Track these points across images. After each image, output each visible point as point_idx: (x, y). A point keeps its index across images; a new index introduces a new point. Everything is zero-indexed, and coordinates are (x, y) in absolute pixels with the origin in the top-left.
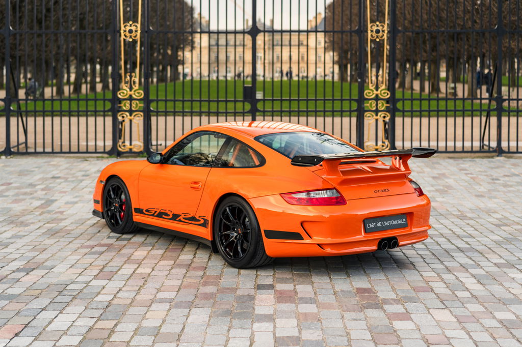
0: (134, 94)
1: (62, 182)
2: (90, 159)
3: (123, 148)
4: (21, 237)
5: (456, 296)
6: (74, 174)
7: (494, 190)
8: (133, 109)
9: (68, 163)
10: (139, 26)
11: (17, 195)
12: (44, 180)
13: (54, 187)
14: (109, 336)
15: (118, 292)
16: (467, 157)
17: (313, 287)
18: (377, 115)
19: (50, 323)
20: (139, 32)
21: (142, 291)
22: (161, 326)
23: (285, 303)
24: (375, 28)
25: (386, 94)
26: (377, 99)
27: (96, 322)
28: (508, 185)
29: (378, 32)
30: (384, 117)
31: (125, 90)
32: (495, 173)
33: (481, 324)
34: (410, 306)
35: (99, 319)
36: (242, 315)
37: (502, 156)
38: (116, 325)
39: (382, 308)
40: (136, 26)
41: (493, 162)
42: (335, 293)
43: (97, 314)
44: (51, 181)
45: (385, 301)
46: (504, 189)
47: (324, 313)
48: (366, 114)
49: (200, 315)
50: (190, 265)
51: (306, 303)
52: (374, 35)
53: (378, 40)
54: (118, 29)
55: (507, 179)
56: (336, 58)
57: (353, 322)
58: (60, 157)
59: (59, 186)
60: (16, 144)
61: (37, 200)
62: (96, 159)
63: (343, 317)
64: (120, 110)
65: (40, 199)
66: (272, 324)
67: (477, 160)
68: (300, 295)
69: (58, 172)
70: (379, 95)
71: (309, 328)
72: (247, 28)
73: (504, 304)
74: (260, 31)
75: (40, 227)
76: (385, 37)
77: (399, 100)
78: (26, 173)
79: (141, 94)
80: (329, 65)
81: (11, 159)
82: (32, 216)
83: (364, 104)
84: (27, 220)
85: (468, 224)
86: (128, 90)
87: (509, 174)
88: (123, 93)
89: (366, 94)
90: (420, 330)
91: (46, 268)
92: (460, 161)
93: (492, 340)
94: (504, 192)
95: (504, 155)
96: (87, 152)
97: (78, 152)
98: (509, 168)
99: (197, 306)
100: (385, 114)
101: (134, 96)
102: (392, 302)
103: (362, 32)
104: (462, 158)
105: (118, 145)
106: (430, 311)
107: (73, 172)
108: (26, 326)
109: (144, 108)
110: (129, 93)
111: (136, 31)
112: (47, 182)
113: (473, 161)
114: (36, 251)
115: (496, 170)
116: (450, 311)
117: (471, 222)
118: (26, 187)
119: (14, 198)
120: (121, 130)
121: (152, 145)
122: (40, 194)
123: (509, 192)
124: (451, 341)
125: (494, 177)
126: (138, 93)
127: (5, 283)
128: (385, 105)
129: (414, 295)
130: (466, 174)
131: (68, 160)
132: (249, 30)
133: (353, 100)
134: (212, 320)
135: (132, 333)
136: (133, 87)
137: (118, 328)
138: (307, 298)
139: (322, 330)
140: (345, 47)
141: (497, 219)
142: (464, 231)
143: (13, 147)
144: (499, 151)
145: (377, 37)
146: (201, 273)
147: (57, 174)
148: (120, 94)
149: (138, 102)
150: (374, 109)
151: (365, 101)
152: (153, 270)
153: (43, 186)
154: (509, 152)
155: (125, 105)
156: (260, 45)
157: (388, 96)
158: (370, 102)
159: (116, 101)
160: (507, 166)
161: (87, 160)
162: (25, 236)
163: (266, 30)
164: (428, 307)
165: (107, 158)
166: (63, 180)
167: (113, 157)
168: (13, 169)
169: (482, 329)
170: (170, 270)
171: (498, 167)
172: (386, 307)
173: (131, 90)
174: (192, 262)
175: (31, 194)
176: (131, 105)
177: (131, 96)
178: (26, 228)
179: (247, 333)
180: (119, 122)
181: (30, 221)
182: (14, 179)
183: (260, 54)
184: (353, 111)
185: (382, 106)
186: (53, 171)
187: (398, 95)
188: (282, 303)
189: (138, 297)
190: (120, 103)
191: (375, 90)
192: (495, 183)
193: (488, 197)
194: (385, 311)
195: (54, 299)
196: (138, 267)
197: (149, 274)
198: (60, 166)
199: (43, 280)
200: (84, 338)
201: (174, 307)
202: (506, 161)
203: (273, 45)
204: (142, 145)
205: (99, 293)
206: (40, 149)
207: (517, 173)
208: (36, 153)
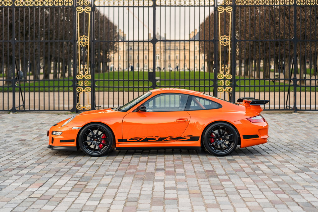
0: (86, 77)
1: (47, 126)
2: (61, 114)
3: (79, 108)
4: (31, 151)
5: (255, 173)
6: (53, 121)
7: (288, 129)
8: (85, 85)
9: (48, 116)
10: (88, 38)
11: (23, 132)
12: (36, 125)
13: (43, 128)
14: (85, 187)
15: (86, 172)
16: (277, 113)
17: (184, 170)
18: (225, 89)
19: (55, 183)
20: (89, 41)
21: (98, 171)
22: (109, 183)
23: (170, 175)
24: (223, 39)
25: (230, 77)
26: (225, 79)
27: (78, 182)
28: (297, 127)
29: (225, 41)
30: (229, 90)
31: (81, 74)
32: (291, 121)
33: (265, 183)
34: (231, 176)
35: (79, 181)
36: (148, 180)
37: (297, 112)
38: (87, 183)
39: (217, 177)
40: (87, 38)
41: (291, 115)
42: (195, 172)
43: (78, 179)
44: (41, 125)
45: (220, 175)
46: (295, 129)
47: (188, 179)
48: (218, 88)
49: (127, 180)
50: (121, 161)
51: (180, 175)
52: (223, 43)
53: (225, 45)
54: (77, 39)
55: (297, 124)
56: (206, 58)
57: (202, 182)
58: (44, 113)
59: (45, 128)
60: (18, 106)
61: (35, 134)
62: (64, 114)
63: (198, 180)
64: (77, 86)
65: (36, 134)
66: (163, 183)
67: (282, 114)
68: (177, 172)
69: (44, 120)
70: (226, 77)
71: (181, 184)
72: (150, 39)
73: (278, 176)
74: (158, 41)
75: (39, 147)
76: (229, 44)
77: (237, 80)
78: (26, 121)
79: (90, 77)
80: (202, 62)
81: (16, 114)
82: (33, 142)
83: (217, 82)
84: (31, 144)
85: (270, 145)
86: (82, 74)
87: (299, 121)
88: (80, 76)
89: (219, 76)
90: (234, 185)
91: (47, 163)
92: (273, 115)
93: (268, 188)
94: (294, 130)
95: (299, 111)
96: (59, 110)
97: (54, 110)
98: (300, 118)
99: (126, 177)
100: (230, 88)
101: (85, 78)
102: (223, 175)
103: (216, 41)
104: (273, 113)
105: (77, 106)
106: (241, 178)
107: (52, 120)
108: (44, 184)
109: (91, 84)
110: (83, 76)
111: (87, 41)
112: (38, 126)
113: (280, 115)
114: (41, 156)
115: (292, 119)
116: (251, 178)
117: (272, 144)
118: (27, 128)
119: (22, 133)
120: (78, 98)
121: (95, 106)
122: (36, 131)
123: (297, 130)
124: (248, 188)
125: (290, 123)
126: (88, 76)
127: (28, 168)
128: (230, 83)
129: (235, 173)
130: (274, 121)
131: (48, 114)
132: (151, 40)
133: (211, 80)
134: (134, 181)
135: (96, 186)
136: (85, 72)
137: (89, 184)
138: (181, 173)
139: (187, 185)
140: (211, 50)
141: (286, 143)
142: (267, 148)
143: (17, 108)
144: (295, 110)
145: (225, 44)
146: (128, 165)
147: (43, 121)
148: (78, 77)
149: (88, 81)
150: (223, 85)
151: (218, 81)
152: (103, 163)
153: (37, 128)
154: (301, 110)
155: (80, 83)
156: (158, 50)
157: (231, 78)
158: (221, 81)
159: (75, 81)
160: (299, 118)
161: (59, 115)
162: (32, 150)
163: (161, 40)
164: (240, 177)
165: (71, 113)
166: (47, 125)
167: (73, 113)
168: (18, 119)
169: (265, 184)
170: (111, 163)
171: (293, 118)
172: (219, 177)
173: (84, 75)
174: (122, 160)
175: (31, 131)
176: (84, 83)
177: (84, 78)
178: (32, 147)
179: (151, 186)
180: (77, 93)
181: (33, 144)
182: (20, 124)
183: (158, 55)
184: (211, 86)
185: (228, 83)
186: (40, 120)
187: (237, 77)
188: (168, 175)
189: (97, 174)
190: (78, 82)
191: (223, 74)
192: (290, 126)
193: (284, 133)
194: (218, 178)
195: (55, 174)
196: (95, 162)
197: (101, 165)
198: (44, 118)
199: (48, 167)
200: (73, 188)
201: (115, 177)
202: (299, 115)
203: (165, 50)
204: (90, 106)
205: (77, 172)
206: (32, 109)
207: (303, 121)
208: (30, 111)
